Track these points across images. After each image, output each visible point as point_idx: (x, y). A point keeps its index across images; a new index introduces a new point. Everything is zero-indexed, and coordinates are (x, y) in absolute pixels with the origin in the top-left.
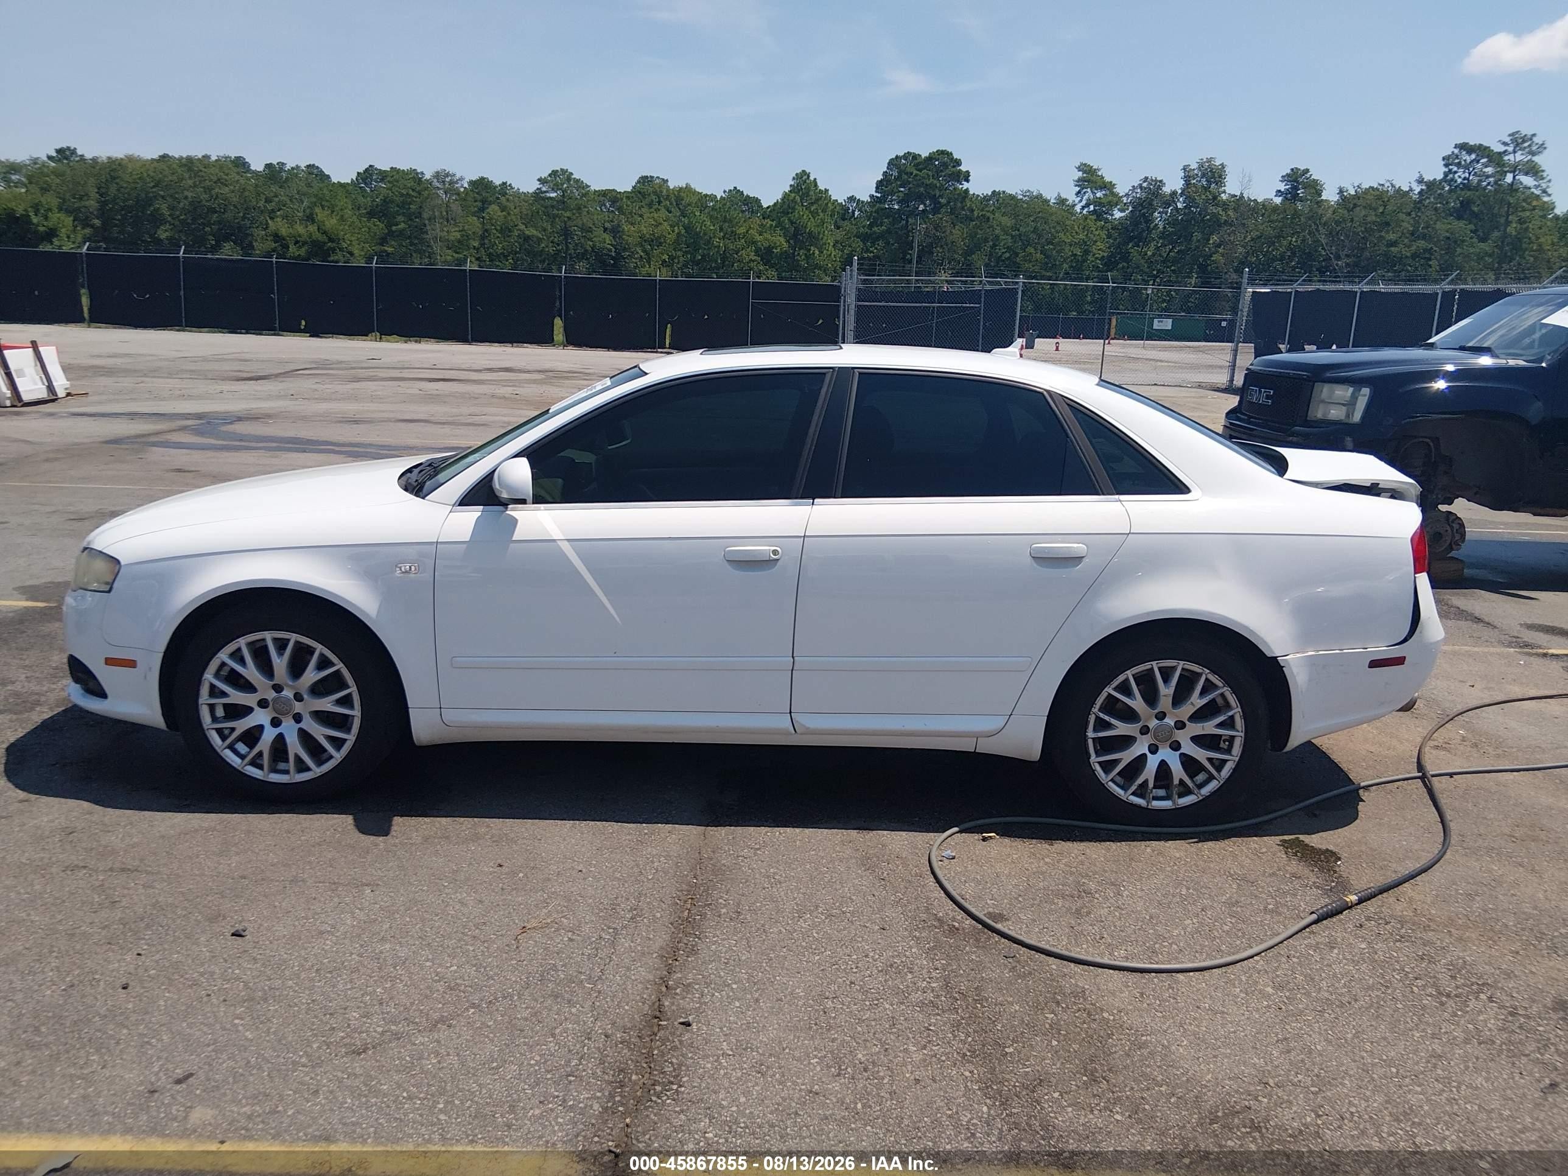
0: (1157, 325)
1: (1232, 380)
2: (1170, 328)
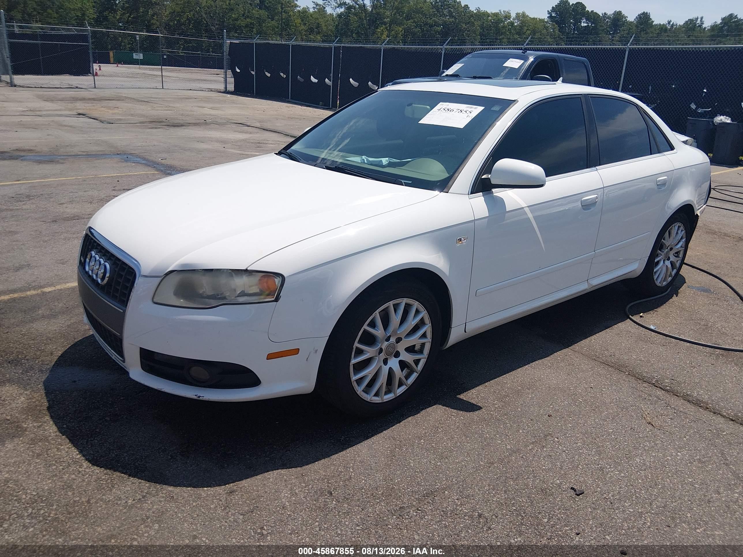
0: (135, 56)
1: (226, 88)
2: (142, 58)
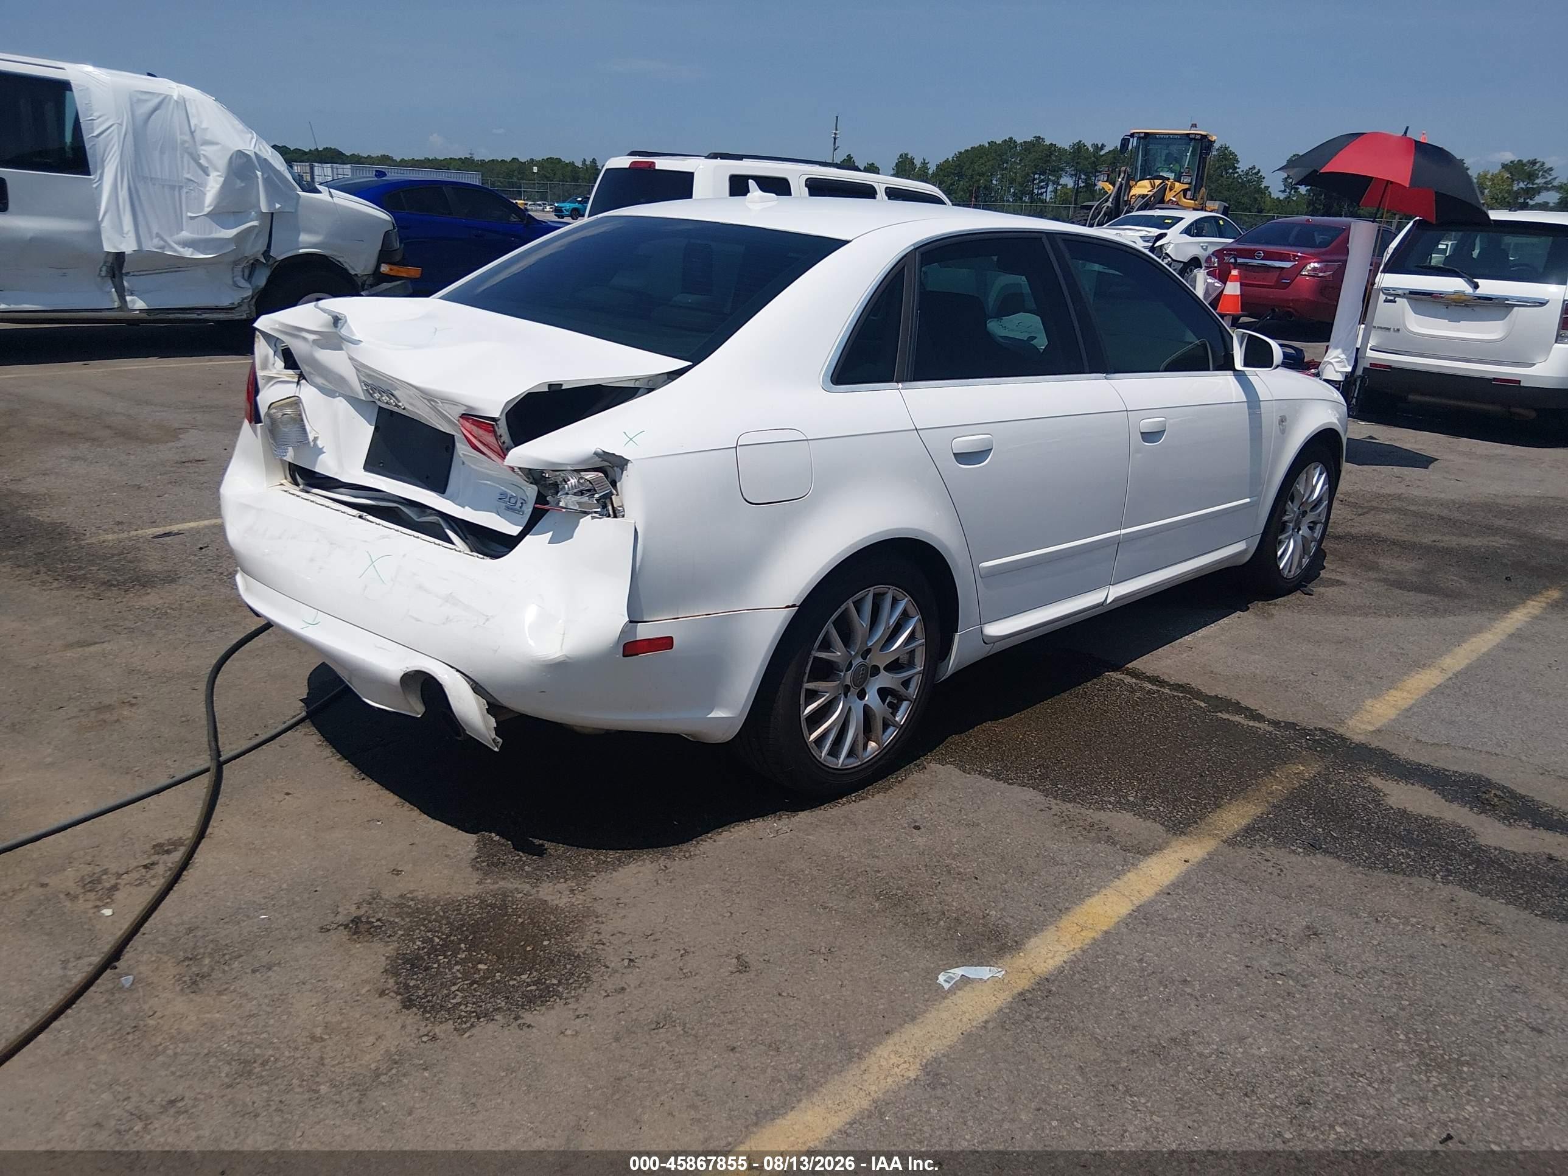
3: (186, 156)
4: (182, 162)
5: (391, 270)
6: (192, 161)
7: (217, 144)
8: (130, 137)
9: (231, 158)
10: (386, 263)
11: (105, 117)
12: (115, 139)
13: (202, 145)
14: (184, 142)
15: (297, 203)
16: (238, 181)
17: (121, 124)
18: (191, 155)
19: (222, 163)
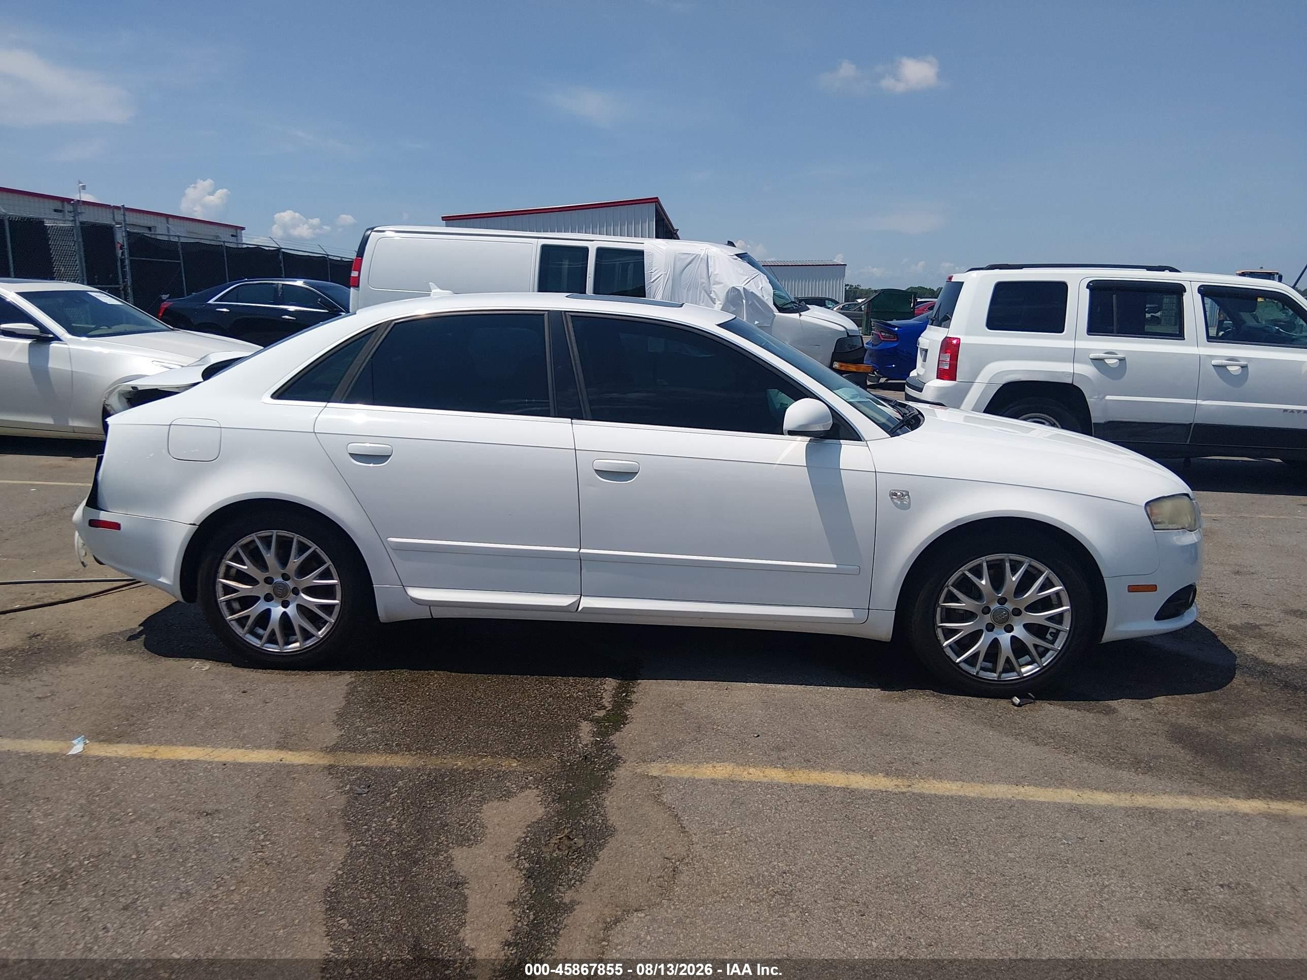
3: (703, 291)
4: (700, 296)
5: (841, 366)
6: (706, 295)
7: (722, 283)
8: (670, 282)
9: (728, 292)
10: (836, 361)
11: (658, 271)
12: (662, 283)
13: (714, 284)
14: (702, 283)
15: (773, 320)
16: (732, 307)
17: (666, 274)
18: (706, 291)
19: (722, 296)
